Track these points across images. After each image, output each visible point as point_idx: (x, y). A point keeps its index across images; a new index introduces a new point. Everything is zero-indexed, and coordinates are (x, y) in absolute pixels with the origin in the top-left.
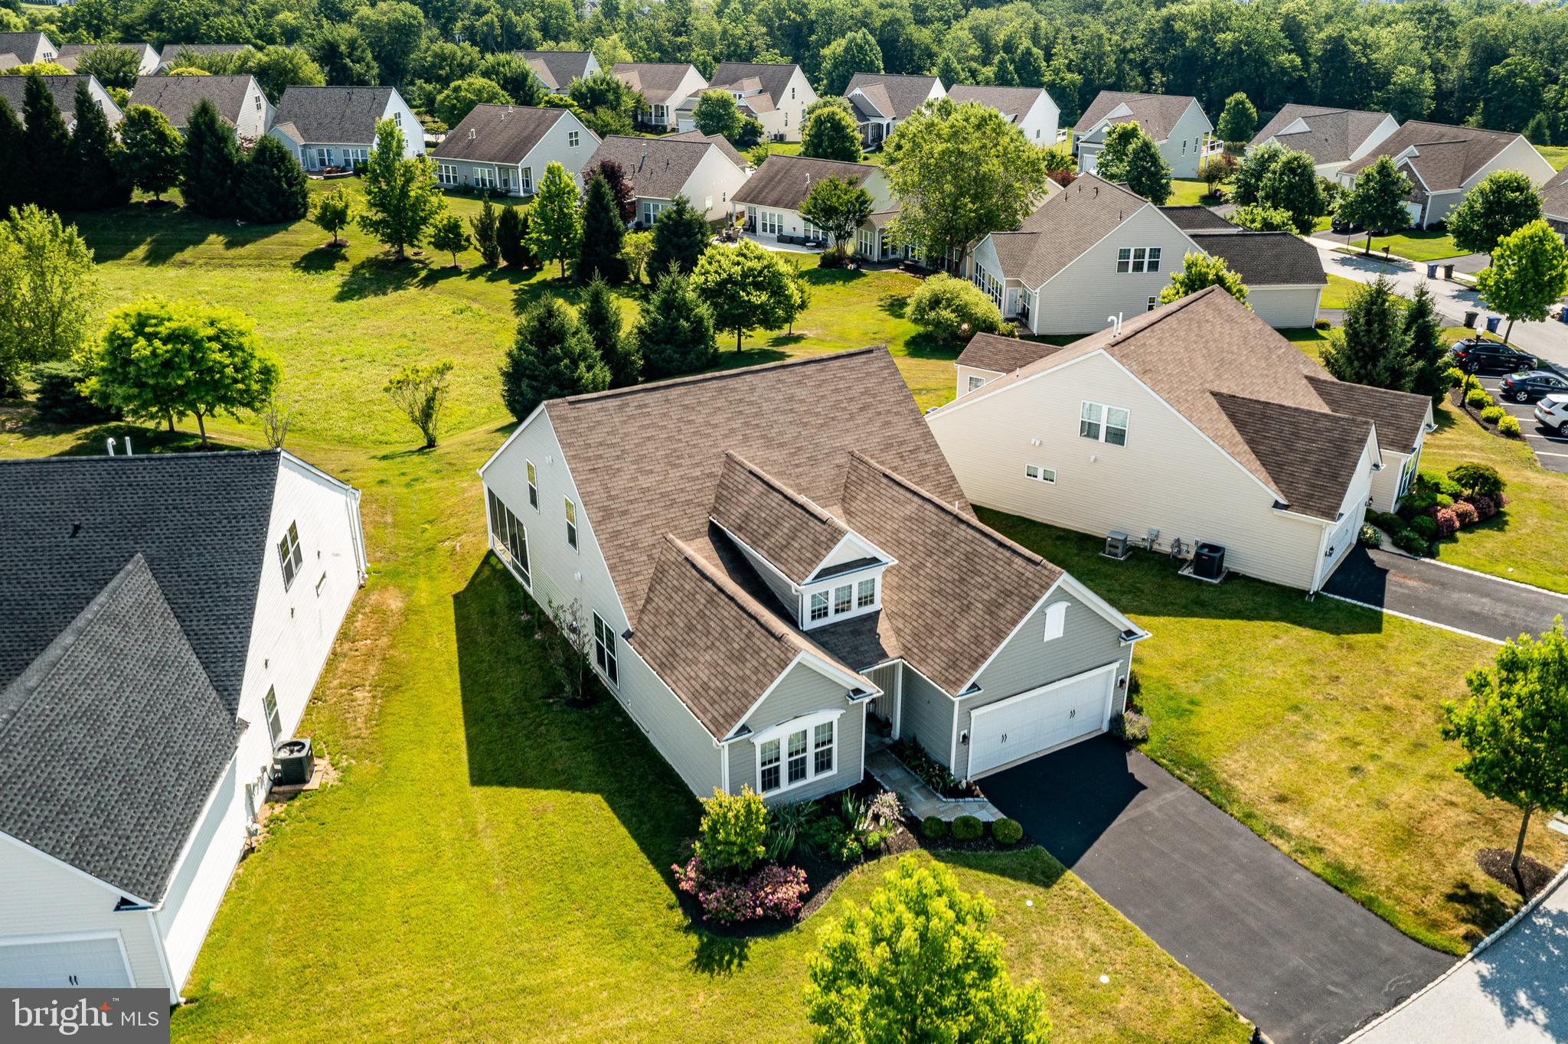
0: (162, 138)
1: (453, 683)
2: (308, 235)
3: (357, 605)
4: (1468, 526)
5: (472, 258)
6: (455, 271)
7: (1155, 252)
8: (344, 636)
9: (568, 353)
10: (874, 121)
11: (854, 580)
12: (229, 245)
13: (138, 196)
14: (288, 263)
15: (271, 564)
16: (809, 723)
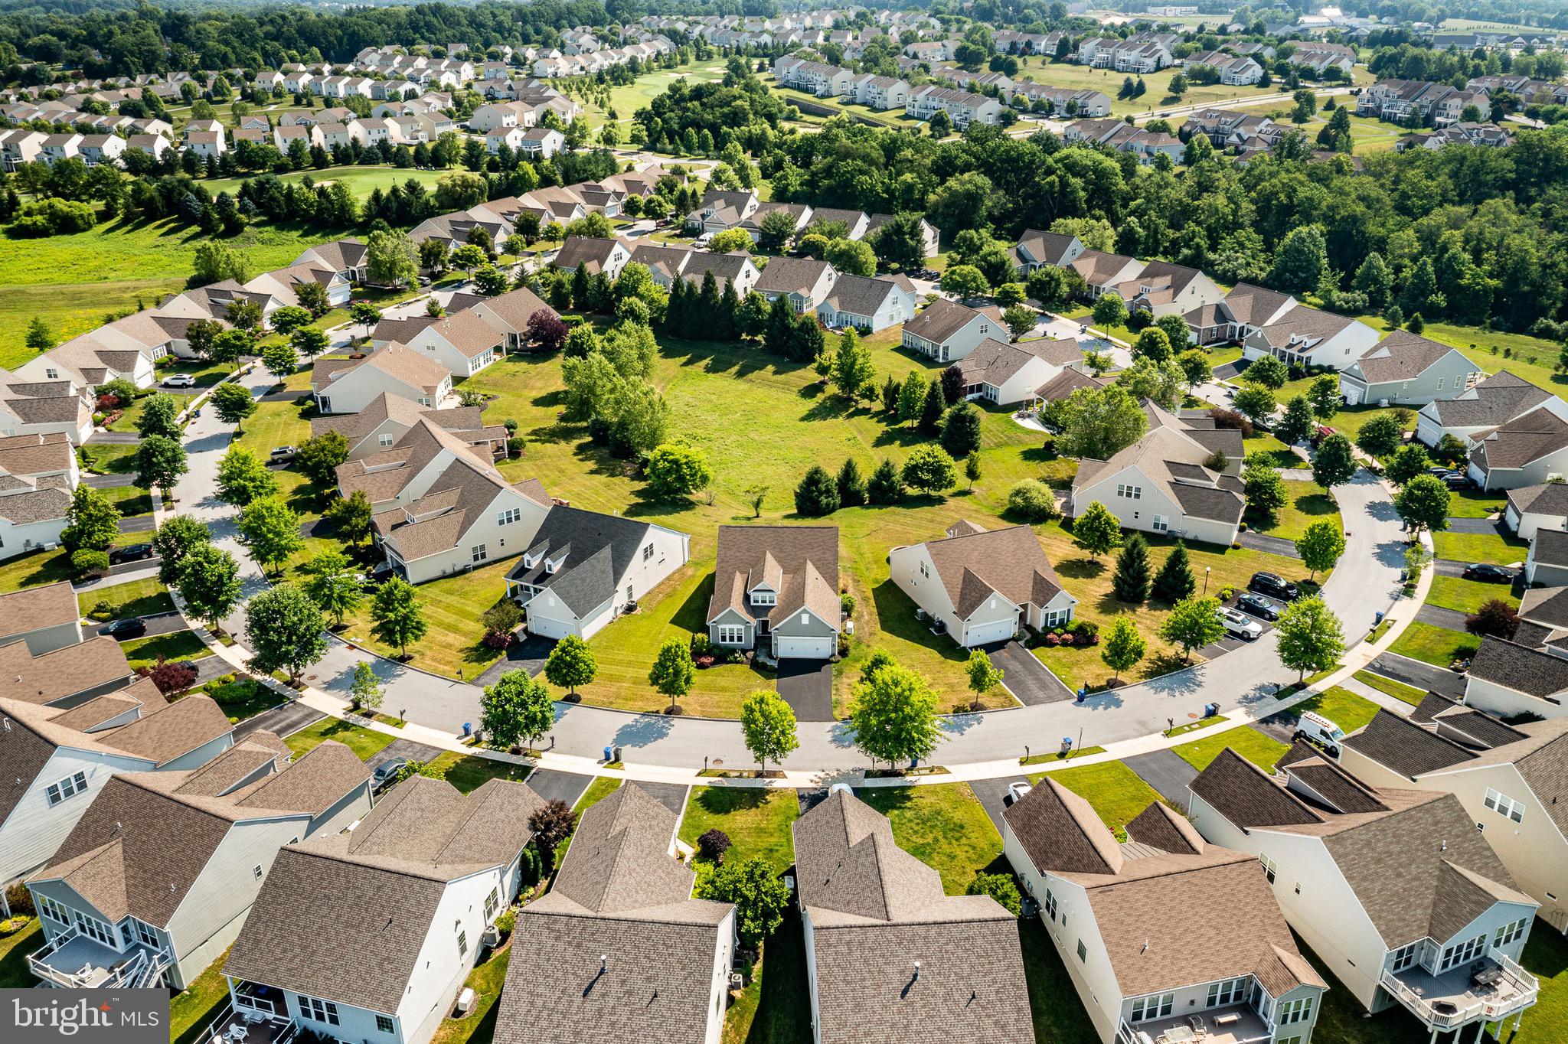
0: (759, 310)
1: (685, 599)
2: (808, 375)
3: (679, 570)
4: (1065, 644)
5: (878, 406)
6: (865, 411)
8: (668, 578)
11: (767, 595)
12: (775, 373)
13: (744, 336)
14: (795, 389)
15: (639, 553)
16: (736, 627)
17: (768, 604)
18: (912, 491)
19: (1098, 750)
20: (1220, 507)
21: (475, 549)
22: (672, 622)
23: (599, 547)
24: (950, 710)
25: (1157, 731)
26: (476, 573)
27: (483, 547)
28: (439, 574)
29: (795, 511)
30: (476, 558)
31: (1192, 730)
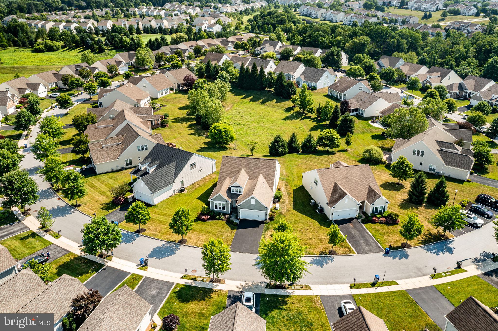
0: (272, 78)
2: (289, 104)
3: (209, 175)
4: (381, 223)
5: (314, 116)
6: (309, 118)
8: (204, 178)
10: (465, 90)
11: (239, 189)
12: (276, 102)
13: (266, 89)
14: (283, 109)
15: (188, 166)
16: (222, 203)
17: (238, 193)
18: (320, 148)
19: (393, 283)
20: (462, 162)
21: (127, 161)
22: (197, 198)
23: (171, 162)
24: (318, 253)
25: (427, 275)
26: (126, 171)
28: (110, 170)
29: (269, 154)
30: (127, 165)
31: (446, 276)
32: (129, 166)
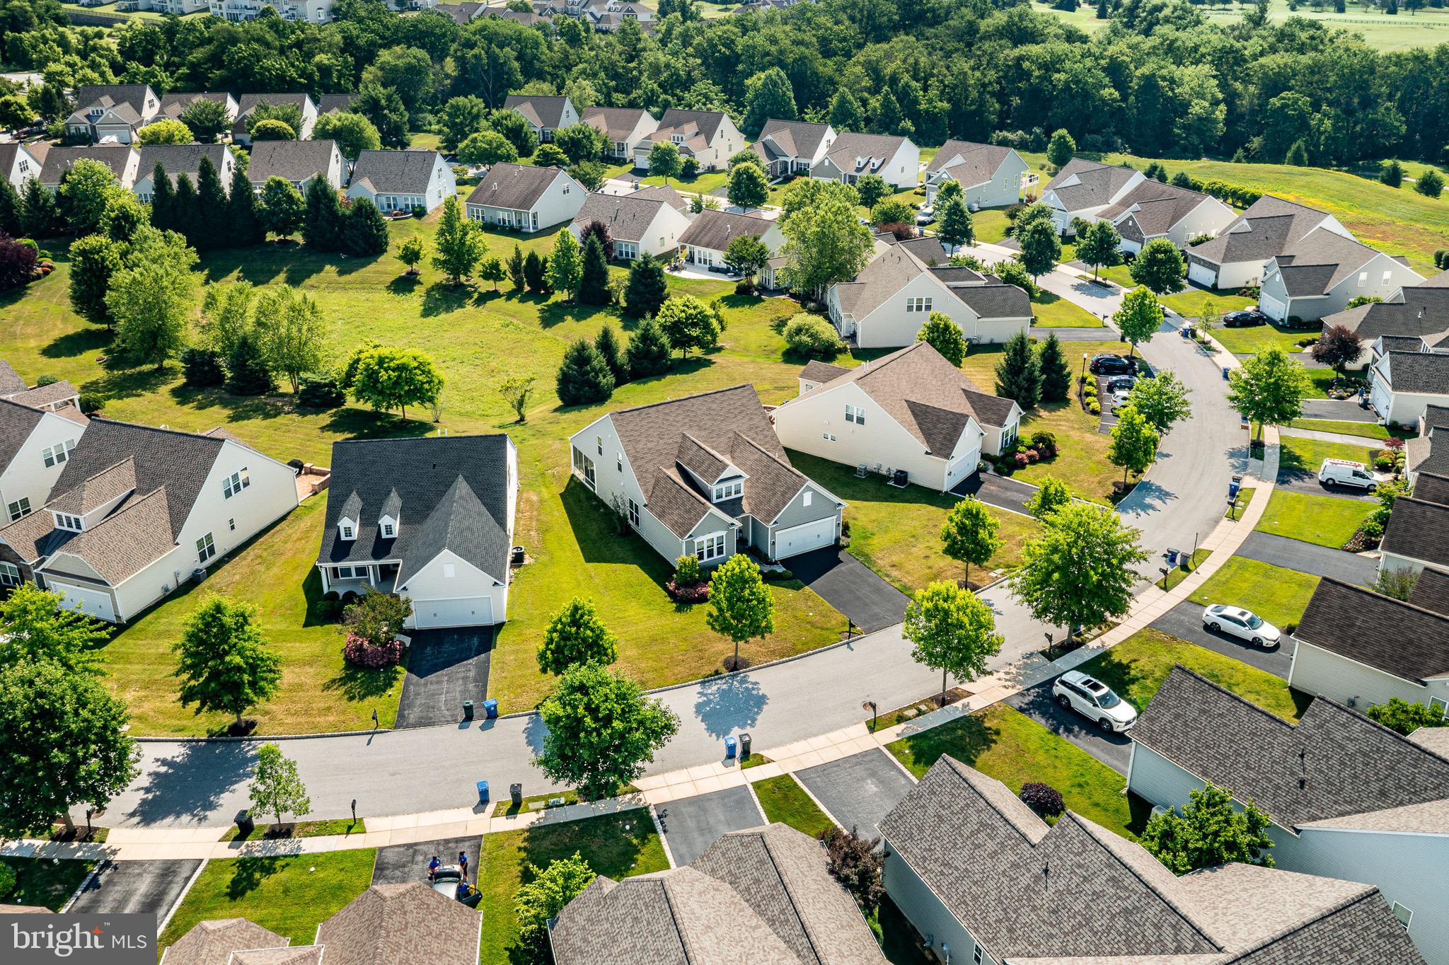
0: (290, 199)
2: (390, 265)
3: (519, 498)
5: (507, 285)
7: (929, 300)
8: (519, 511)
9: (593, 369)
10: (782, 159)
11: (732, 484)
12: (341, 273)
13: (271, 236)
14: (381, 286)
16: (715, 535)
17: (733, 496)
19: (1200, 553)
21: (200, 544)
22: (589, 559)
25: (1217, 522)
26: (214, 579)
27: (209, 537)
28: (157, 594)
29: (560, 403)
30: (203, 557)
31: (1243, 507)
32: (210, 560)
